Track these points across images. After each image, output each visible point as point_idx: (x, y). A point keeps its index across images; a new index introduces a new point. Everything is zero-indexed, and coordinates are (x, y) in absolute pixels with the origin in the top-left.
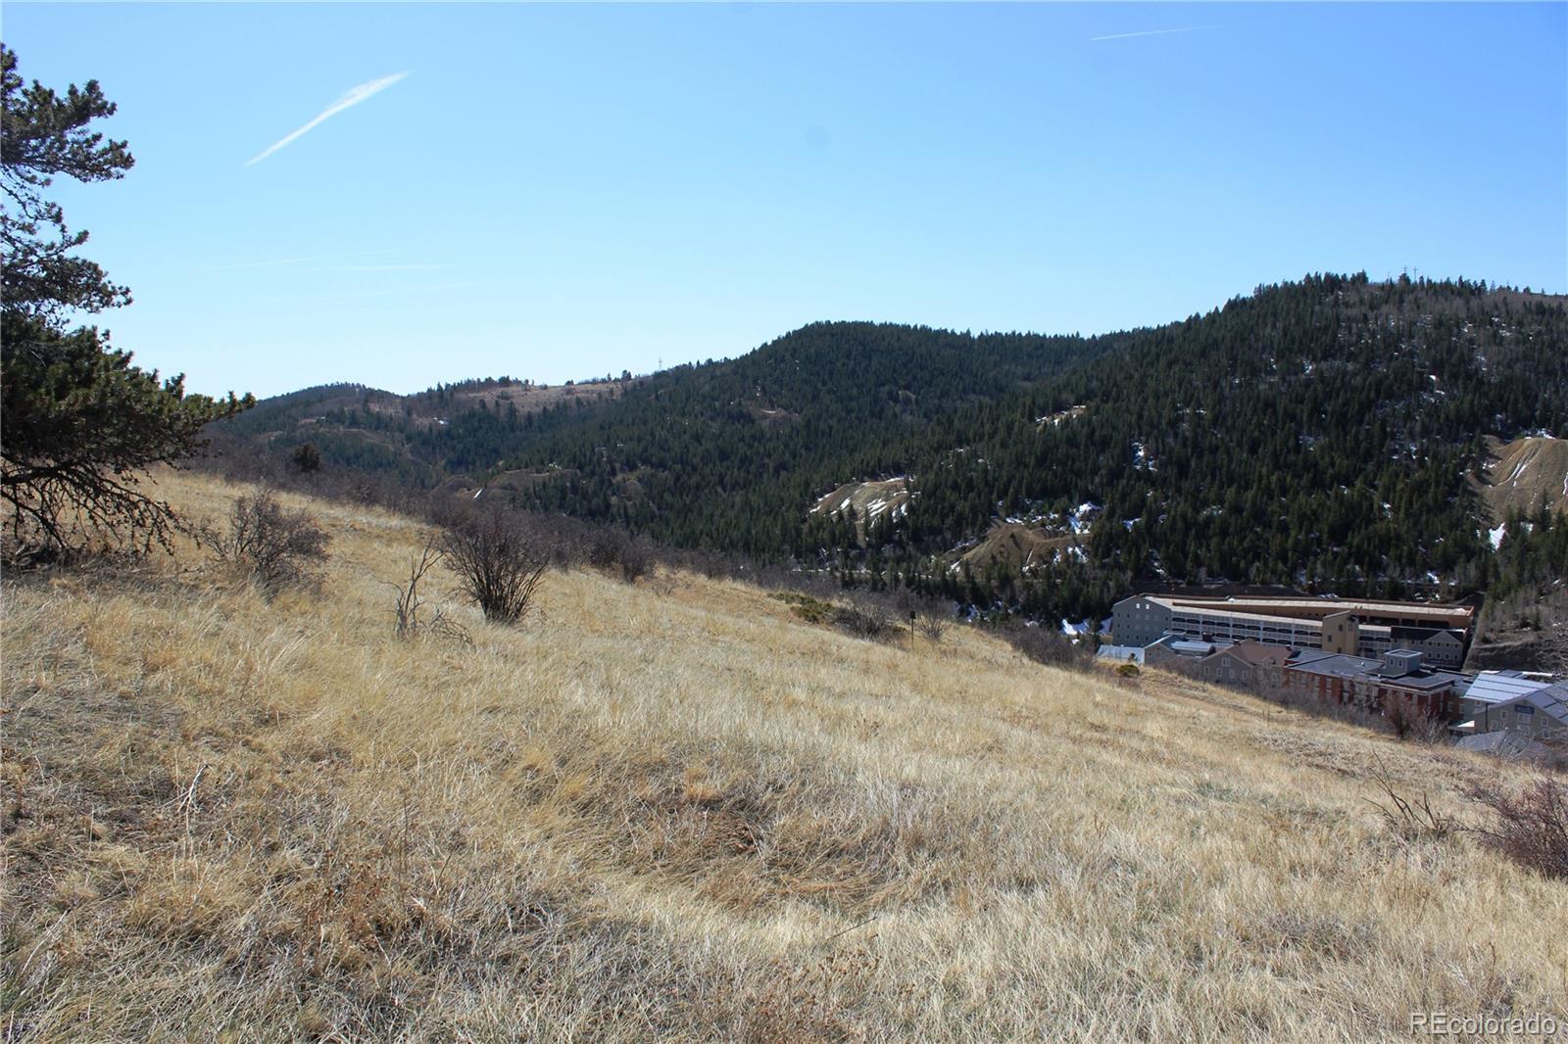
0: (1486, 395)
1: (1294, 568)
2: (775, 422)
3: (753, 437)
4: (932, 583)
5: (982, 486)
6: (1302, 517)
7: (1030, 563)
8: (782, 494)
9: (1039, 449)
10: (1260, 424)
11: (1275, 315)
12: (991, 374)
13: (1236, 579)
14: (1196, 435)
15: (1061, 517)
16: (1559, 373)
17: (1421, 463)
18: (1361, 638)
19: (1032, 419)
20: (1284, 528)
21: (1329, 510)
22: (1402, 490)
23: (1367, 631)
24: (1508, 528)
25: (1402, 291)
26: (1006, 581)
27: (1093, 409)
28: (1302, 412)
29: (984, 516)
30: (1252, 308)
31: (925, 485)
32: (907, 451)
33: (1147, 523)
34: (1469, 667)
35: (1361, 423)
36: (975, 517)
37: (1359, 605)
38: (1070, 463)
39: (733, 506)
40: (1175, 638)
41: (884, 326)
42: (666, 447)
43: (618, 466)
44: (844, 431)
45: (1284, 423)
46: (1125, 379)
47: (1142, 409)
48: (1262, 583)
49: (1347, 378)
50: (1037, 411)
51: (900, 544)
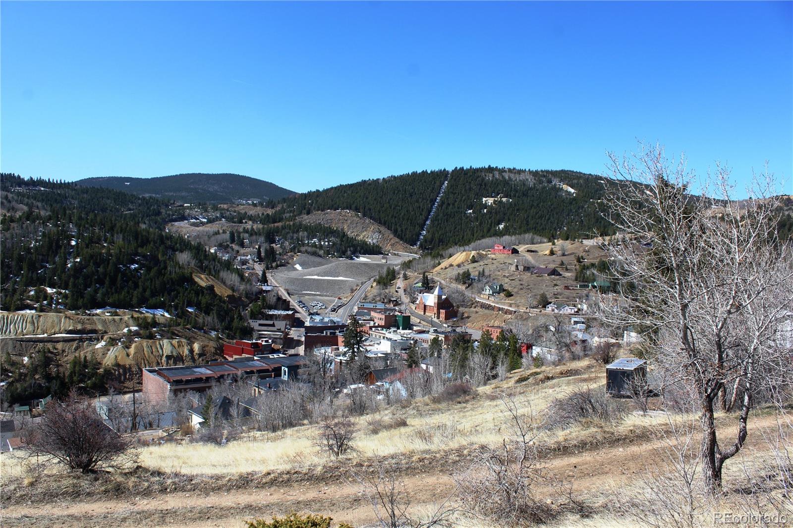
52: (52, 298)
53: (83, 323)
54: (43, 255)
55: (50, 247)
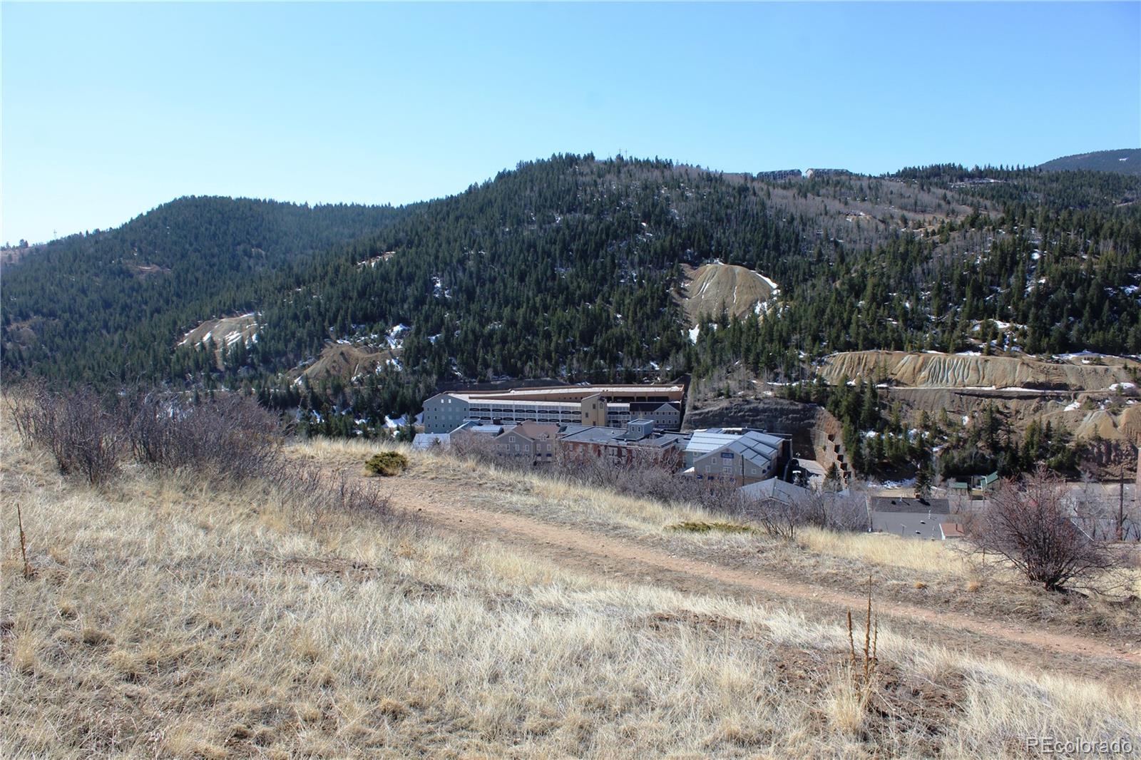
0: (680, 235)
1: (557, 364)
2: (150, 275)
3: (132, 289)
4: (279, 395)
5: (315, 316)
6: (560, 326)
7: (357, 374)
8: (154, 332)
9: (359, 284)
10: (525, 260)
11: (532, 181)
12: (325, 234)
13: (514, 375)
14: (479, 271)
15: (380, 336)
16: (725, 220)
17: (641, 285)
18: (609, 413)
19: (354, 263)
20: (548, 336)
21: (579, 321)
22: (629, 304)
23: (613, 408)
24: (702, 328)
25: (618, 166)
26: (338, 389)
27: (400, 255)
28: (555, 250)
29: (318, 339)
30: (515, 177)
31: (271, 317)
32: (256, 292)
33: (446, 337)
34: (685, 428)
35: (597, 257)
36: (312, 340)
37: (605, 389)
38: (384, 294)
39: (112, 344)
40: (472, 424)
41: (240, 200)
42: (55, 300)
43: (11, 317)
44: (208, 281)
45: (543, 259)
46: (424, 230)
47: (438, 251)
48: (534, 377)
49: (586, 226)
50: (358, 257)
51: (252, 366)
52: (1004, 336)
53: (1047, 374)
54: (993, 275)
55: (1003, 263)
